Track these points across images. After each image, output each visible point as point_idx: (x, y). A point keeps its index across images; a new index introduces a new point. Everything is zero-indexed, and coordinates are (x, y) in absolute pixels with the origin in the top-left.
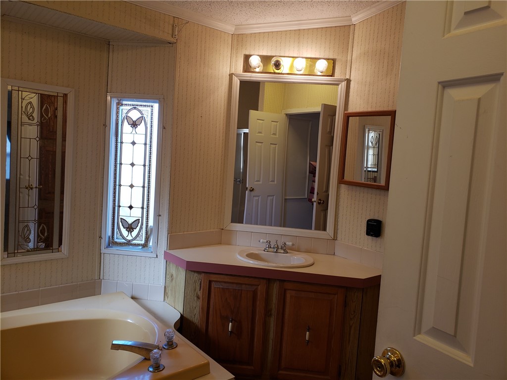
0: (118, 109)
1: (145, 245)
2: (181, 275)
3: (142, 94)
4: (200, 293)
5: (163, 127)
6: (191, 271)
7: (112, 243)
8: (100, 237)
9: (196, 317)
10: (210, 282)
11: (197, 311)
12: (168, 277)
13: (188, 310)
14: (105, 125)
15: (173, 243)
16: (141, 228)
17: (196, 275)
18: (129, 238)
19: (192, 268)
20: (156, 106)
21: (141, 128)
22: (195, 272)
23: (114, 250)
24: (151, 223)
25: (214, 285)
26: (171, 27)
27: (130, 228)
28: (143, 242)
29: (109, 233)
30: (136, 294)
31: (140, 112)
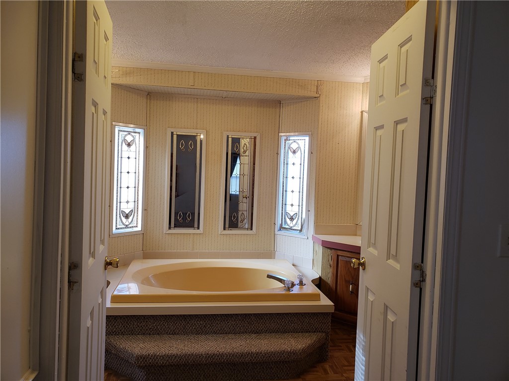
0: (285, 143)
1: (301, 231)
2: (320, 249)
3: (301, 131)
4: (332, 263)
5: (311, 153)
6: (326, 247)
7: (281, 228)
8: (275, 224)
9: (329, 279)
10: (338, 256)
11: (330, 275)
12: (315, 252)
13: (324, 274)
14: (278, 154)
15: (318, 229)
16: (298, 219)
17: (329, 250)
18: (291, 225)
19: (327, 245)
20: (307, 139)
21: (298, 154)
22: (328, 248)
23: (283, 232)
24: (304, 216)
25: (340, 257)
26: (316, 87)
27: (292, 219)
28: (299, 228)
29: (280, 223)
30: (296, 263)
31: (298, 144)
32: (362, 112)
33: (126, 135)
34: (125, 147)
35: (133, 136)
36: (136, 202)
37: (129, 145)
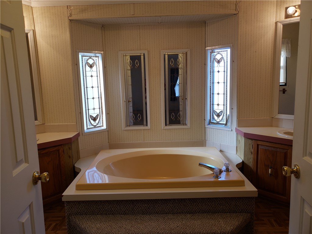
0: (211, 55)
1: (226, 124)
2: (242, 140)
3: (223, 45)
4: (252, 151)
5: (232, 61)
6: (247, 138)
7: (210, 123)
8: (205, 120)
9: (251, 163)
10: (258, 145)
11: (251, 160)
12: (238, 141)
13: (247, 159)
14: (205, 64)
15: (240, 123)
16: (224, 115)
17: (250, 140)
18: (218, 120)
19: (248, 136)
20: (229, 50)
21: (222, 63)
22: (249, 139)
23: (211, 126)
24: (228, 113)
25: (260, 147)
26: (234, 5)
27: (218, 116)
28: (225, 123)
29: (209, 119)
30: (223, 149)
31: (222, 56)
32: (276, 23)
33: (88, 59)
34: (88, 68)
35: (93, 60)
36: (100, 108)
37: (91, 66)
